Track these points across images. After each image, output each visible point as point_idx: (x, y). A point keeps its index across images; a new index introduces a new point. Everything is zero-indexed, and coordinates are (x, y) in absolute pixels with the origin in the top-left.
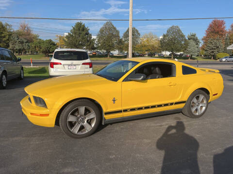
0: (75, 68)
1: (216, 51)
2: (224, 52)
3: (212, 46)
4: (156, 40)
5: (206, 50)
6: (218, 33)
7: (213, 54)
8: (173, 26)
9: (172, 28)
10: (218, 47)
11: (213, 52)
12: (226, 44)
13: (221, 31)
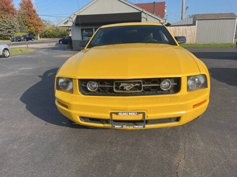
1: (12, 30)
3: (7, 25)
7: (10, 34)
10: (14, 27)
12: (20, 23)
13: (11, 9)
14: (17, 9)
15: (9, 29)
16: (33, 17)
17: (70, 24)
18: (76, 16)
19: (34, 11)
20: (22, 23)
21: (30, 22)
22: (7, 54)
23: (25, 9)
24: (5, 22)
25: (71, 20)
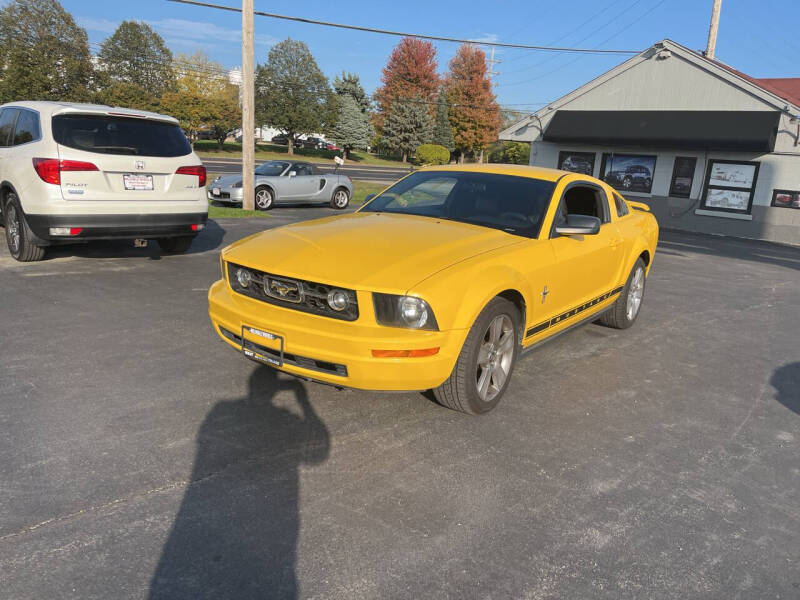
0: (150, 185)
1: (414, 136)
2: (435, 143)
3: (404, 121)
4: (222, 81)
5: (387, 134)
6: (417, 80)
7: (407, 146)
8: (287, 42)
9: (285, 46)
10: (420, 127)
11: (406, 140)
12: (440, 119)
13: (426, 77)
14: (442, 77)
15: (406, 131)
16: (476, 103)
17: (532, 135)
18: (554, 113)
19: (486, 86)
20: (446, 117)
21: (465, 116)
22: (343, 200)
23: (464, 78)
24: (403, 111)
25: (537, 123)
